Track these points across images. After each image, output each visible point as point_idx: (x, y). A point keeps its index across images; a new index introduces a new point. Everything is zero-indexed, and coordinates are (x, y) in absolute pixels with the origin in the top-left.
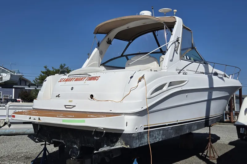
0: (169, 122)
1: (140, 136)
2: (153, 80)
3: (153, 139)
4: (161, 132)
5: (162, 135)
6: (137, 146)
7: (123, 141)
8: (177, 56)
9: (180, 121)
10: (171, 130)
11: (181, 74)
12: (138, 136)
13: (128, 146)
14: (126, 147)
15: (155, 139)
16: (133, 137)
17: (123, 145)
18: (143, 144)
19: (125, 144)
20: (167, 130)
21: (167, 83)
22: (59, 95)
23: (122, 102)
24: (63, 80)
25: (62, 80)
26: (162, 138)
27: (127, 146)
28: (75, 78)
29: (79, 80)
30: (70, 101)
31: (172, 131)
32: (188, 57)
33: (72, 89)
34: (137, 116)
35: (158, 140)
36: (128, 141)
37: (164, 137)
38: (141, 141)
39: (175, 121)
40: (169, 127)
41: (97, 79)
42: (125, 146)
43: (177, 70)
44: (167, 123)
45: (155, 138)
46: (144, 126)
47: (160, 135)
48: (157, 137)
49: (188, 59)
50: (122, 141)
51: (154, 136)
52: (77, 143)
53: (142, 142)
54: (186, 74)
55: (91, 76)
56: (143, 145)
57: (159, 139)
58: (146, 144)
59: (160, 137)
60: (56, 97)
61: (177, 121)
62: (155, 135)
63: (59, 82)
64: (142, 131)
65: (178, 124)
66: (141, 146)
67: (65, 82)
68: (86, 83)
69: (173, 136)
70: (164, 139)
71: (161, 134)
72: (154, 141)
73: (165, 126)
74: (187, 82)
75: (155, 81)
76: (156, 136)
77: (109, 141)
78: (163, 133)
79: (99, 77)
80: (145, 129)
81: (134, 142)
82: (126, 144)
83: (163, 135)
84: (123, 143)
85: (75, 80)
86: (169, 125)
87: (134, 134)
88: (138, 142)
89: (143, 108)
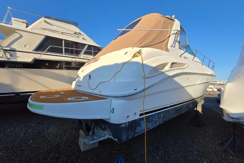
0: (171, 104)
1: (134, 124)
3: (153, 124)
4: (162, 115)
9: (180, 101)
12: (131, 125)
14: (115, 140)
15: (155, 124)
16: (123, 128)
18: (138, 133)
19: (113, 135)
20: (168, 112)
21: (169, 63)
26: (163, 121)
30: (80, 82)
31: (173, 112)
32: (184, 49)
33: (83, 71)
34: (129, 100)
35: (158, 123)
37: (165, 119)
38: (135, 131)
39: (176, 102)
40: (170, 109)
42: (113, 138)
44: (169, 104)
45: (155, 122)
46: (140, 111)
47: (161, 118)
48: (157, 121)
50: (110, 131)
51: (153, 121)
53: (137, 131)
54: (186, 59)
55: (96, 59)
61: (178, 102)
64: (137, 117)
66: (135, 136)
70: (165, 121)
71: (162, 117)
72: (154, 126)
73: (167, 108)
74: (187, 65)
76: (156, 120)
78: (164, 115)
80: (141, 115)
81: (124, 133)
83: (164, 117)
84: (110, 134)
86: (170, 107)
87: (124, 124)
88: (130, 132)
89: (136, 89)
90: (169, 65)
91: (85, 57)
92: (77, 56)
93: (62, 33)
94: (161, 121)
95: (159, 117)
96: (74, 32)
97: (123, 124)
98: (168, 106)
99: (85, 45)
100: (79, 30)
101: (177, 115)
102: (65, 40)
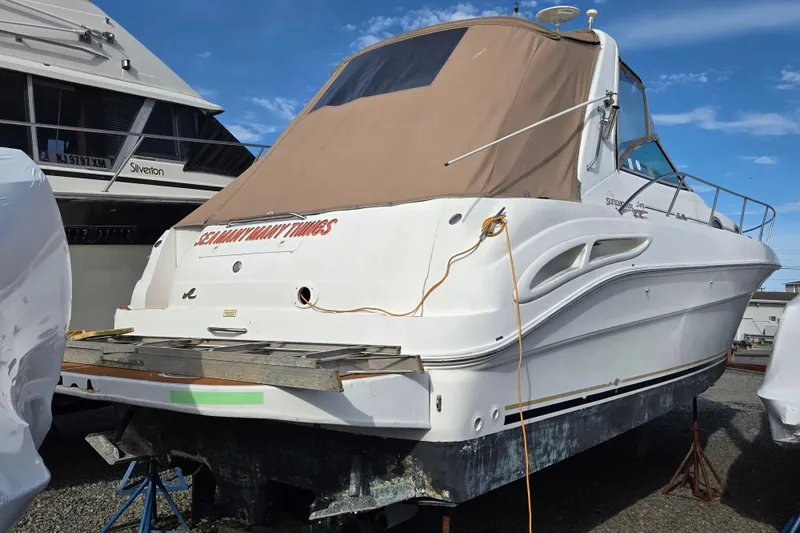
0: (592, 389)
1: (491, 448)
2: (538, 232)
3: (539, 457)
4: (566, 426)
5: (568, 438)
6: (482, 489)
7: (425, 472)
8: (608, 156)
9: (625, 381)
10: (597, 415)
11: (628, 215)
12: (484, 450)
13: (446, 494)
14: (439, 497)
15: (545, 457)
16: (466, 457)
17: (424, 487)
18: (501, 478)
19: (432, 484)
20: (586, 418)
21: (584, 245)
22: (193, 290)
23: (418, 313)
24: (210, 237)
25: (207, 238)
26: (569, 450)
27: (440, 493)
28: (249, 230)
29: (263, 236)
30: (230, 314)
31: (600, 419)
32: (637, 162)
33: (236, 267)
34: (481, 370)
35: (553, 456)
36: (443, 473)
37: (575, 444)
38: (494, 472)
39: (610, 384)
40: (591, 408)
41: (325, 229)
42: (431, 494)
43: (610, 202)
44: (586, 390)
45: (546, 451)
46: (507, 408)
47: (562, 438)
48: (552, 448)
49: (639, 169)
50: (421, 473)
51: (540, 444)
52: (253, 469)
53: (498, 472)
54: (642, 218)
55: (305, 221)
56: (504, 483)
57: (559, 454)
58: (514, 478)
59: (562, 445)
60: (184, 298)
61: (616, 383)
62: (544, 442)
63: (196, 244)
64: (500, 427)
65: (618, 394)
66: (495, 487)
67: (215, 245)
68: (285, 247)
69: (604, 438)
70: (574, 452)
71: (565, 434)
72: (542, 463)
74: (647, 242)
75: (542, 233)
76: (547, 444)
77: (370, 471)
78: (571, 429)
79: (333, 225)
80: (509, 419)
81: (467, 475)
82: (438, 486)
83: (570, 437)
84: (423, 481)
85: (250, 238)
86: (591, 399)
87: (468, 445)
88: (482, 473)
89: (501, 337)
90: (587, 250)
91: (145, 170)
92: (102, 165)
93: (19, 38)
94: (563, 450)
95: (557, 434)
96: (83, 31)
97: (465, 443)
98: (584, 397)
99: (138, 101)
100: (103, 16)
101: (614, 435)
102: (35, 77)
